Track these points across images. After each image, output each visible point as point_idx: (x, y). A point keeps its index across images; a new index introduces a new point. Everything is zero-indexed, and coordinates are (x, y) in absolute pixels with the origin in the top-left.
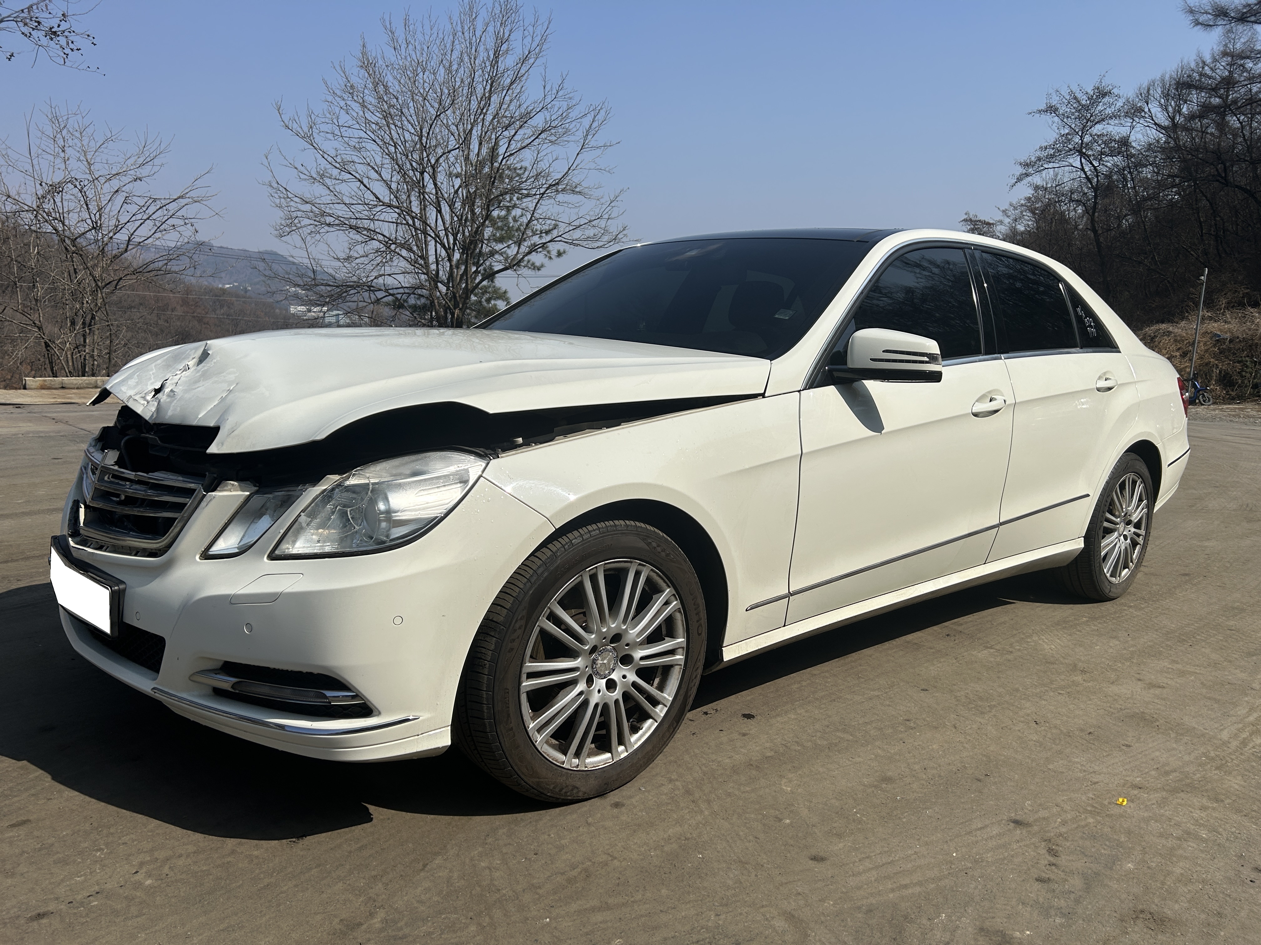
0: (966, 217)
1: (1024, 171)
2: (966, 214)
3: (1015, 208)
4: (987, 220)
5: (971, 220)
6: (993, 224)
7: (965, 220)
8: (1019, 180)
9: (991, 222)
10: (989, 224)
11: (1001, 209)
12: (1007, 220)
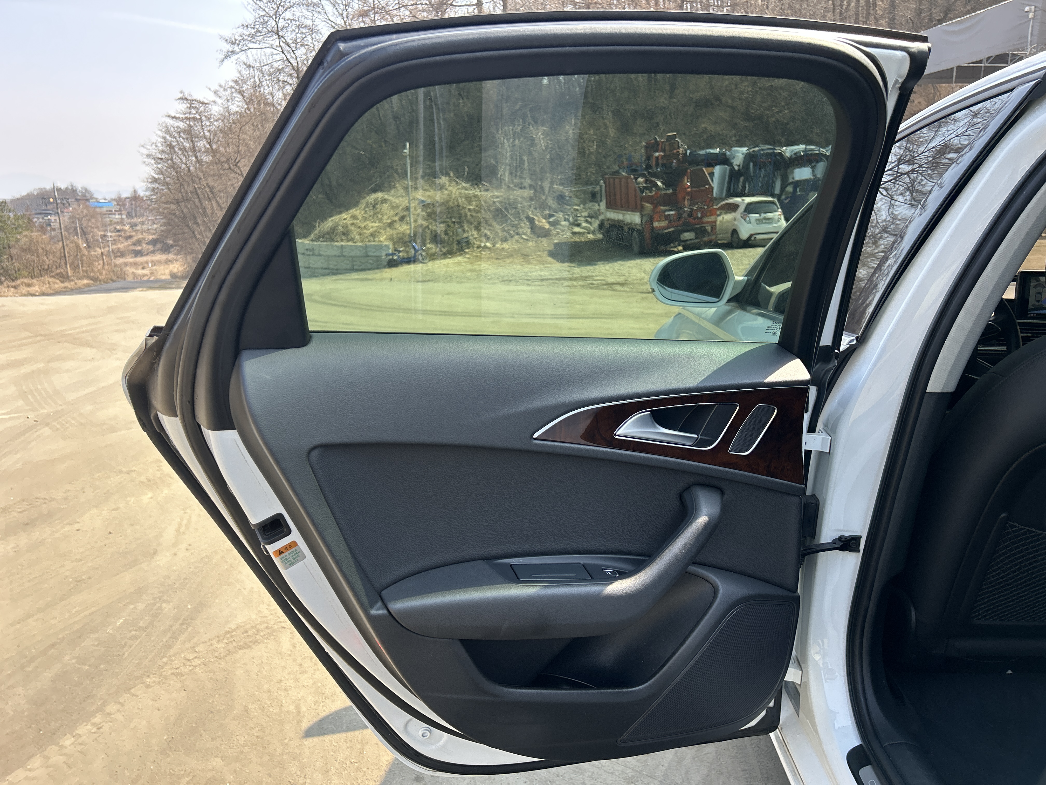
0: (181, 95)
1: (231, 49)
2: (181, 92)
3: (225, 90)
4: (201, 100)
5: (186, 99)
6: (209, 104)
7: (181, 99)
8: (227, 57)
9: (206, 102)
10: (203, 103)
11: (212, 89)
12: (219, 101)
